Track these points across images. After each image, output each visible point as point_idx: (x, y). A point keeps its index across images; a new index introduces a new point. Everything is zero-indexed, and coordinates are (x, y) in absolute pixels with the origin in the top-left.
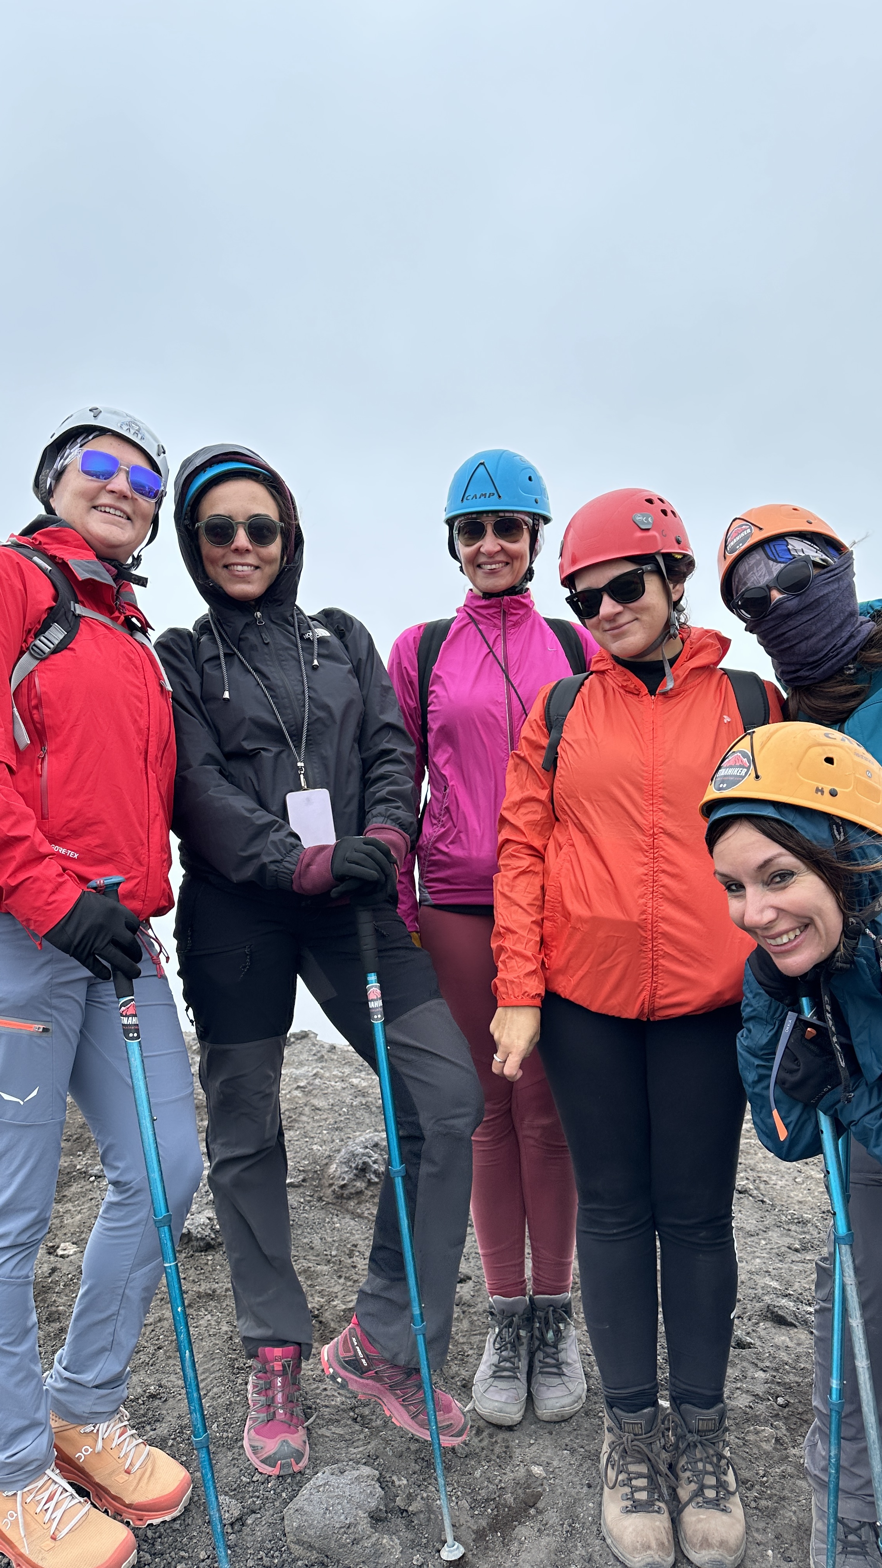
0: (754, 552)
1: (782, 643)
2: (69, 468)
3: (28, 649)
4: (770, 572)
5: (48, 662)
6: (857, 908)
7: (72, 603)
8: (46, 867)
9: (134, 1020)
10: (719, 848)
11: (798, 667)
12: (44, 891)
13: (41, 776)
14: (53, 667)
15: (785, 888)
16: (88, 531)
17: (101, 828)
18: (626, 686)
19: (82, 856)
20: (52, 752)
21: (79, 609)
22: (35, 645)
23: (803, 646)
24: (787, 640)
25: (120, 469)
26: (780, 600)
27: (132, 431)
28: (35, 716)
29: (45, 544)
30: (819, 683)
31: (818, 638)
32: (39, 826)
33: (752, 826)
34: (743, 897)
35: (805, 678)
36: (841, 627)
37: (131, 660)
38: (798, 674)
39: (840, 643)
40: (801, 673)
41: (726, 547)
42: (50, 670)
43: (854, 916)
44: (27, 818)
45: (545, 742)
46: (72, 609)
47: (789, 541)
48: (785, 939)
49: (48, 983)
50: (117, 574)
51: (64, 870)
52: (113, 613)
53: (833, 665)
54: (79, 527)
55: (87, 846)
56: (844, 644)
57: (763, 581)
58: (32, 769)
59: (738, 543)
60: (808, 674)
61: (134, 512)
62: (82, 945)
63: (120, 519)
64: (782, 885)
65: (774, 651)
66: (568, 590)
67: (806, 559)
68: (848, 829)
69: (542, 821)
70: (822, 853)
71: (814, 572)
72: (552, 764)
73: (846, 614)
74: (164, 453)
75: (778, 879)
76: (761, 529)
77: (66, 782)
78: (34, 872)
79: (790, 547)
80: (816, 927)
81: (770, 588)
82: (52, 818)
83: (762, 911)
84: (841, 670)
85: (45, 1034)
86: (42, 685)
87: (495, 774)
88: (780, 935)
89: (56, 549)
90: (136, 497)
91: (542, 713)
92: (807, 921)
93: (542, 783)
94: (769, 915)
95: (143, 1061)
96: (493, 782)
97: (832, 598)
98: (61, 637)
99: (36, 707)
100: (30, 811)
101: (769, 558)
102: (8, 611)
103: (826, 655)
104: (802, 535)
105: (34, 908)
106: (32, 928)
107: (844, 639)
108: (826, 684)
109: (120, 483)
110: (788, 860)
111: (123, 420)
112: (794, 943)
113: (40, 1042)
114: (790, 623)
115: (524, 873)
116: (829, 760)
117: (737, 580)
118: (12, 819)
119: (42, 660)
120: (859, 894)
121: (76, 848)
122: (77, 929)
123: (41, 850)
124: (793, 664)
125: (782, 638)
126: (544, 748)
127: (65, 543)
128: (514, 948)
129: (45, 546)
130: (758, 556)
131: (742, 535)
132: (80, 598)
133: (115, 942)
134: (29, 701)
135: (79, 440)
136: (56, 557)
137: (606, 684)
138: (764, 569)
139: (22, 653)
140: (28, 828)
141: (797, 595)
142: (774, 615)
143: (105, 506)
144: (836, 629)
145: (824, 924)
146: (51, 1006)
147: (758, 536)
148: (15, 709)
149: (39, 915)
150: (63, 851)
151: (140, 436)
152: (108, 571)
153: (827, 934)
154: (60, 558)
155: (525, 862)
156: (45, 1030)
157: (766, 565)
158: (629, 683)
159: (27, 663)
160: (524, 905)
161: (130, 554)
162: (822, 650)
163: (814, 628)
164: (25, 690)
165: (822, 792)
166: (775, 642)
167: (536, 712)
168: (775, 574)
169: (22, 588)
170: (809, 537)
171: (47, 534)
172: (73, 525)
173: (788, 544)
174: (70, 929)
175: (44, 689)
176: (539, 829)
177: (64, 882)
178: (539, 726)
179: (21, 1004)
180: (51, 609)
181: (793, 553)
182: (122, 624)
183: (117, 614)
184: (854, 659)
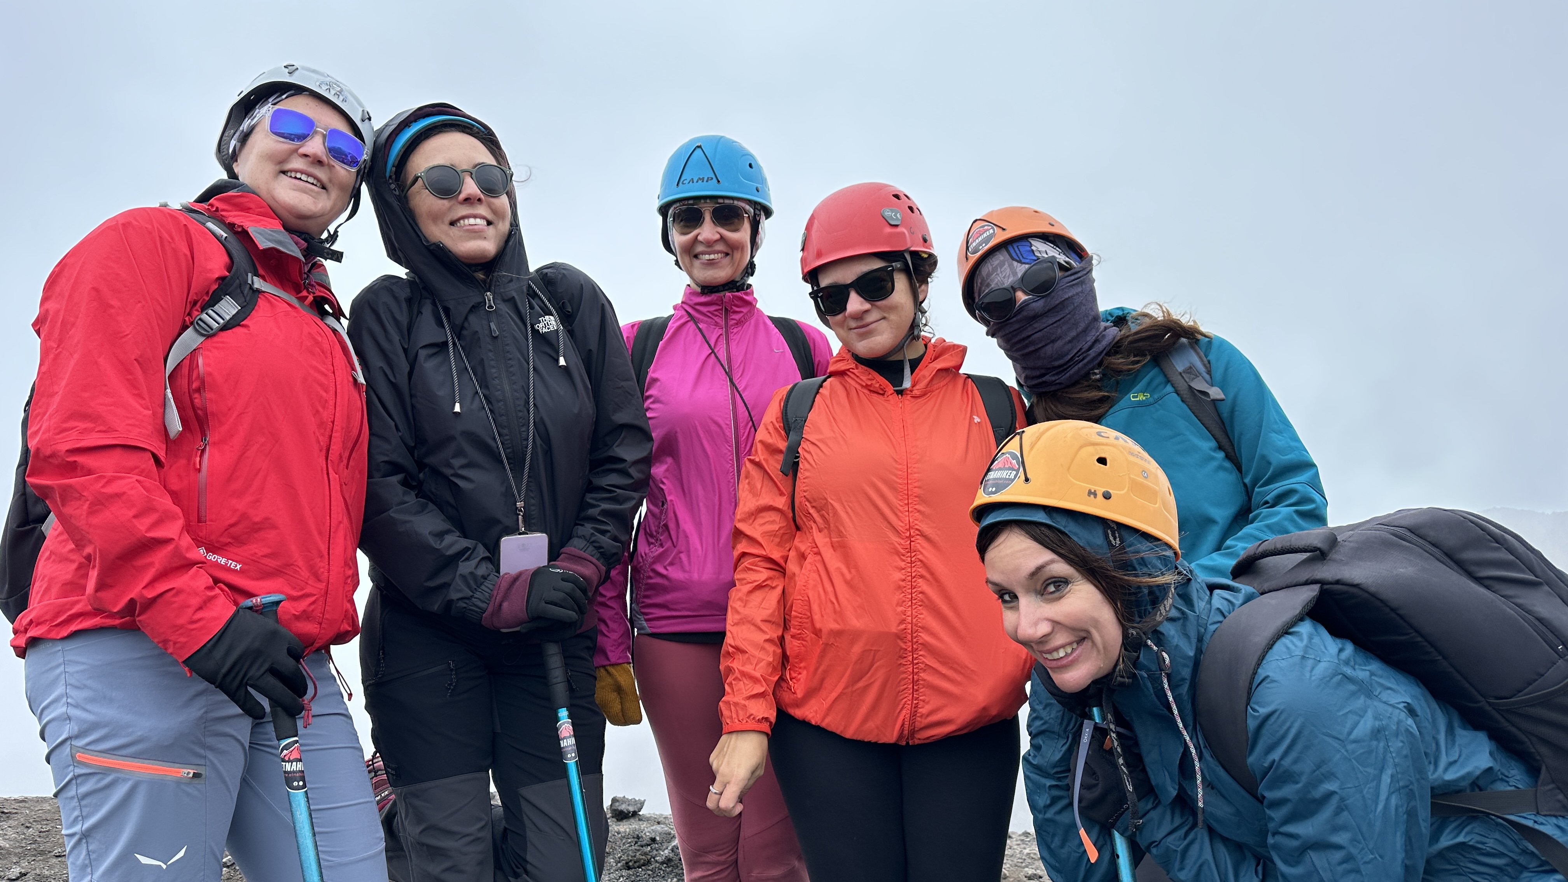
0: (998, 253)
1: (1026, 346)
2: (257, 129)
3: (192, 323)
4: (1015, 273)
5: (215, 339)
6: (1138, 619)
7: (250, 275)
8: (193, 578)
9: (299, 766)
10: (991, 554)
11: (1043, 371)
12: (188, 607)
13: (199, 470)
14: (221, 345)
15: (1061, 598)
16: (274, 198)
17: (272, 535)
18: (870, 386)
19: (246, 567)
20: (214, 443)
21: (258, 283)
22: (200, 319)
23: (1049, 350)
24: (1033, 343)
25: (316, 132)
26: (1025, 301)
27: (333, 92)
28: (196, 401)
29: (223, 210)
30: (1064, 388)
31: (1064, 341)
32: (188, 528)
33: (1023, 533)
34: (1016, 608)
35: (1052, 383)
36: (1085, 331)
37: (317, 342)
38: (1044, 379)
39: (1086, 347)
40: (1047, 378)
41: (967, 248)
42: (217, 348)
43: (1133, 628)
44: (173, 518)
45: (782, 445)
46: (250, 282)
47: (1033, 242)
48: (1062, 653)
49: (201, 718)
50: (307, 248)
51: (216, 581)
52: (301, 292)
53: (1079, 370)
54: (264, 193)
55: (252, 555)
56: (1090, 348)
57: (1008, 282)
58: (189, 464)
59: (980, 244)
60: (1053, 378)
61: (330, 181)
62: (232, 675)
63: (313, 187)
64: (1057, 595)
65: (1016, 355)
66: (810, 286)
67: (1052, 260)
68: (1123, 533)
69: (781, 532)
70: (1097, 561)
71: (1059, 274)
72: (792, 467)
73: (1090, 318)
74: (370, 119)
75: (1052, 588)
76: (1004, 229)
77: (230, 479)
78: (179, 582)
79: (1033, 248)
80: (1093, 642)
81: (1014, 290)
82: (211, 521)
83: (1036, 624)
84: (1087, 375)
85: (196, 781)
86: (205, 364)
87: (719, 488)
88: (1057, 649)
89: (235, 216)
90: (332, 163)
91: (779, 415)
92: (1083, 634)
93: (779, 489)
94: (1044, 628)
95: (310, 815)
96: (717, 497)
97: (1077, 301)
98: (234, 312)
99: (198, 390)
100: (177, 510)
101: (1013, 259)
102: (169, 277)
103: (1072, 359)
104: (1045, 237)
105: (175, 626)
106: (170, 650)
107: (1089, 343)
108: (1072, 389)
109: (315, 146)
110: (1061, 568)
111: (322, 79)
112: (1070, 658)
113: (189, 790)
114: (1035, 325)
115: (759, 587)
116: (1102, 461)
117: (979, 281)
118: (154, 517)
119: (208, 337)
120: (1138, 603)
121: (238, 558)
122: (227, 653)
123: (188, 555)
124: (1038, 368)
125: (1027, 342)
126: (781, 452)
127: (247, 210)
128: (741, 668)
129: (223, 213)
130: (1001, 257)
131: (985, 235)
132: (261, 272)
133: (273, 672)
134: (190, 383)
135: (270, 100)
136: (234, 225)
137: (848, 386)
138: (1008, 270)
139: (184, 328)
140: (172, 530)
141: (1043, 297)
142: (1019, 317)
143: (296, 171)
144: (1081, 333)
145: (1102, 637)
146: (204, 746)
147: (1001, 237)
148: (169, 391)
149: (181, 634)
150: (222, 561)
151: (341, 98)
152: (297, 244)
153: (1105, 648)
154: (239, 226)
155: (762, 575)
156: (196, 775)
157: (1010, 266)
158: (874, 382)
159: (189, 339)
160: (758, 621)
161: (325, 227)
162: (1067, 354)
163: (1059, 331)
164: (185, 370)
165: (1095, 494)
166: (1019, 346)
167: (772, 414)
168: (1020, 275)
169: (188, 253)
170: (1052, 239)
171: (222, 200)
172: (257, 191)
173: (1031, 245)
174: (218, 654)
175: (209, 369)
176: (777, 540)
177: (215, 597)
178: (776, 429)
179: (166, 744)
180: (222, 279)
181: (1037, 254)
182: (311, 305)
183: (304, 293)
184: (1100, 365)
